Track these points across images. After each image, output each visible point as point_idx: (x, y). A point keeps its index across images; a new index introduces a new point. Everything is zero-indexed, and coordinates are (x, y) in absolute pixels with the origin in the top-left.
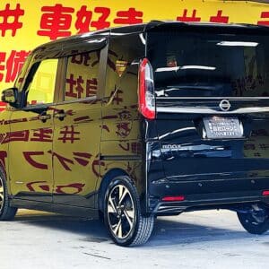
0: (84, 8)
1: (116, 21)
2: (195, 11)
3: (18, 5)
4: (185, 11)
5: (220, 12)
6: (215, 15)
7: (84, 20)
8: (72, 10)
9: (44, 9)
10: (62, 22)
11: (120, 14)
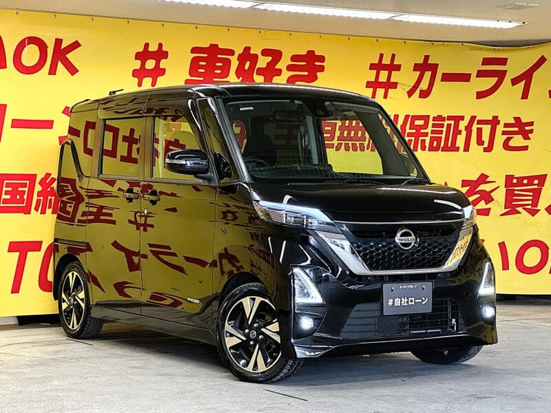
0: (247, 49)
2: (393, 56)
3: (160, 45)
4: (382, 56)
5: (427, 58)
6: (421, 62)
8: (231, 52)
9: (194, 50)
11: (294, 58)
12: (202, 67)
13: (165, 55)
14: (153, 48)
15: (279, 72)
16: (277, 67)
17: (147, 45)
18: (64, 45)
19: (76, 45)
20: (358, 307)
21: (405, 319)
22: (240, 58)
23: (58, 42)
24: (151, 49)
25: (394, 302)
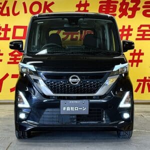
1: (144, 7)
7: (124, 7)
10: (111, 9)
12: (104, 9)
13: (88, 5)
14: (83, 2)
15: (139, 9)
16: (138, 7)
17: (81, 2)
18: (48, 4)
19: (53, 3)
20: (47, 110)
21: (74, 117)
22: (121, 4)
23: (46, 3)
24: (82, 3)
25: (66, 109)
